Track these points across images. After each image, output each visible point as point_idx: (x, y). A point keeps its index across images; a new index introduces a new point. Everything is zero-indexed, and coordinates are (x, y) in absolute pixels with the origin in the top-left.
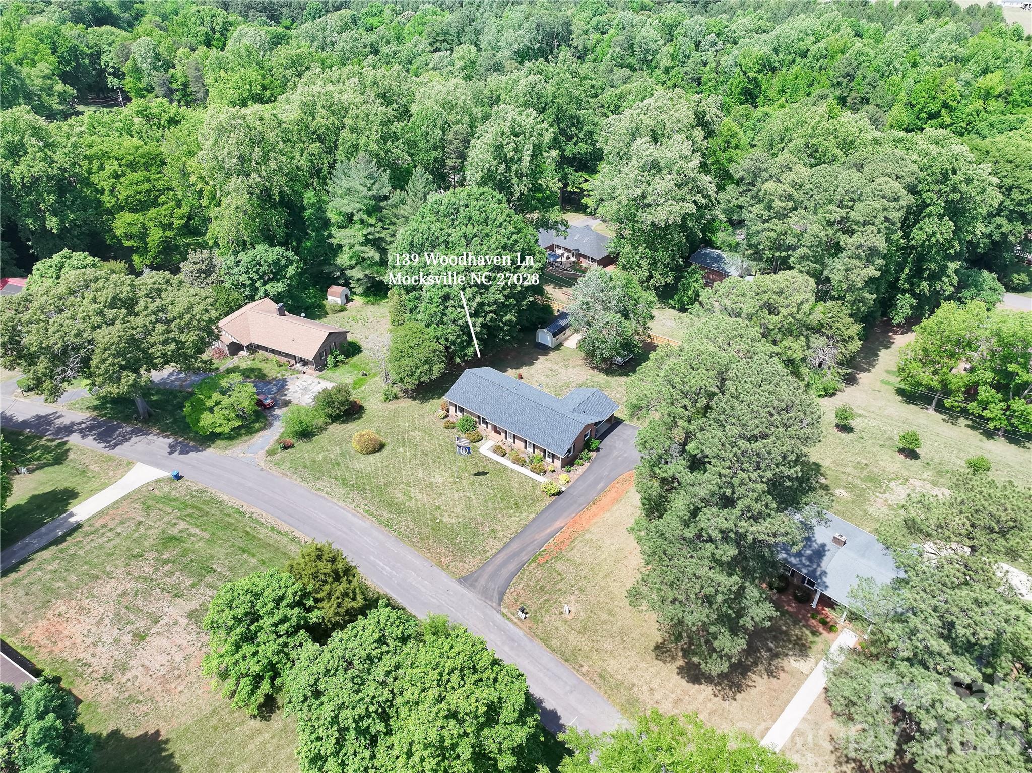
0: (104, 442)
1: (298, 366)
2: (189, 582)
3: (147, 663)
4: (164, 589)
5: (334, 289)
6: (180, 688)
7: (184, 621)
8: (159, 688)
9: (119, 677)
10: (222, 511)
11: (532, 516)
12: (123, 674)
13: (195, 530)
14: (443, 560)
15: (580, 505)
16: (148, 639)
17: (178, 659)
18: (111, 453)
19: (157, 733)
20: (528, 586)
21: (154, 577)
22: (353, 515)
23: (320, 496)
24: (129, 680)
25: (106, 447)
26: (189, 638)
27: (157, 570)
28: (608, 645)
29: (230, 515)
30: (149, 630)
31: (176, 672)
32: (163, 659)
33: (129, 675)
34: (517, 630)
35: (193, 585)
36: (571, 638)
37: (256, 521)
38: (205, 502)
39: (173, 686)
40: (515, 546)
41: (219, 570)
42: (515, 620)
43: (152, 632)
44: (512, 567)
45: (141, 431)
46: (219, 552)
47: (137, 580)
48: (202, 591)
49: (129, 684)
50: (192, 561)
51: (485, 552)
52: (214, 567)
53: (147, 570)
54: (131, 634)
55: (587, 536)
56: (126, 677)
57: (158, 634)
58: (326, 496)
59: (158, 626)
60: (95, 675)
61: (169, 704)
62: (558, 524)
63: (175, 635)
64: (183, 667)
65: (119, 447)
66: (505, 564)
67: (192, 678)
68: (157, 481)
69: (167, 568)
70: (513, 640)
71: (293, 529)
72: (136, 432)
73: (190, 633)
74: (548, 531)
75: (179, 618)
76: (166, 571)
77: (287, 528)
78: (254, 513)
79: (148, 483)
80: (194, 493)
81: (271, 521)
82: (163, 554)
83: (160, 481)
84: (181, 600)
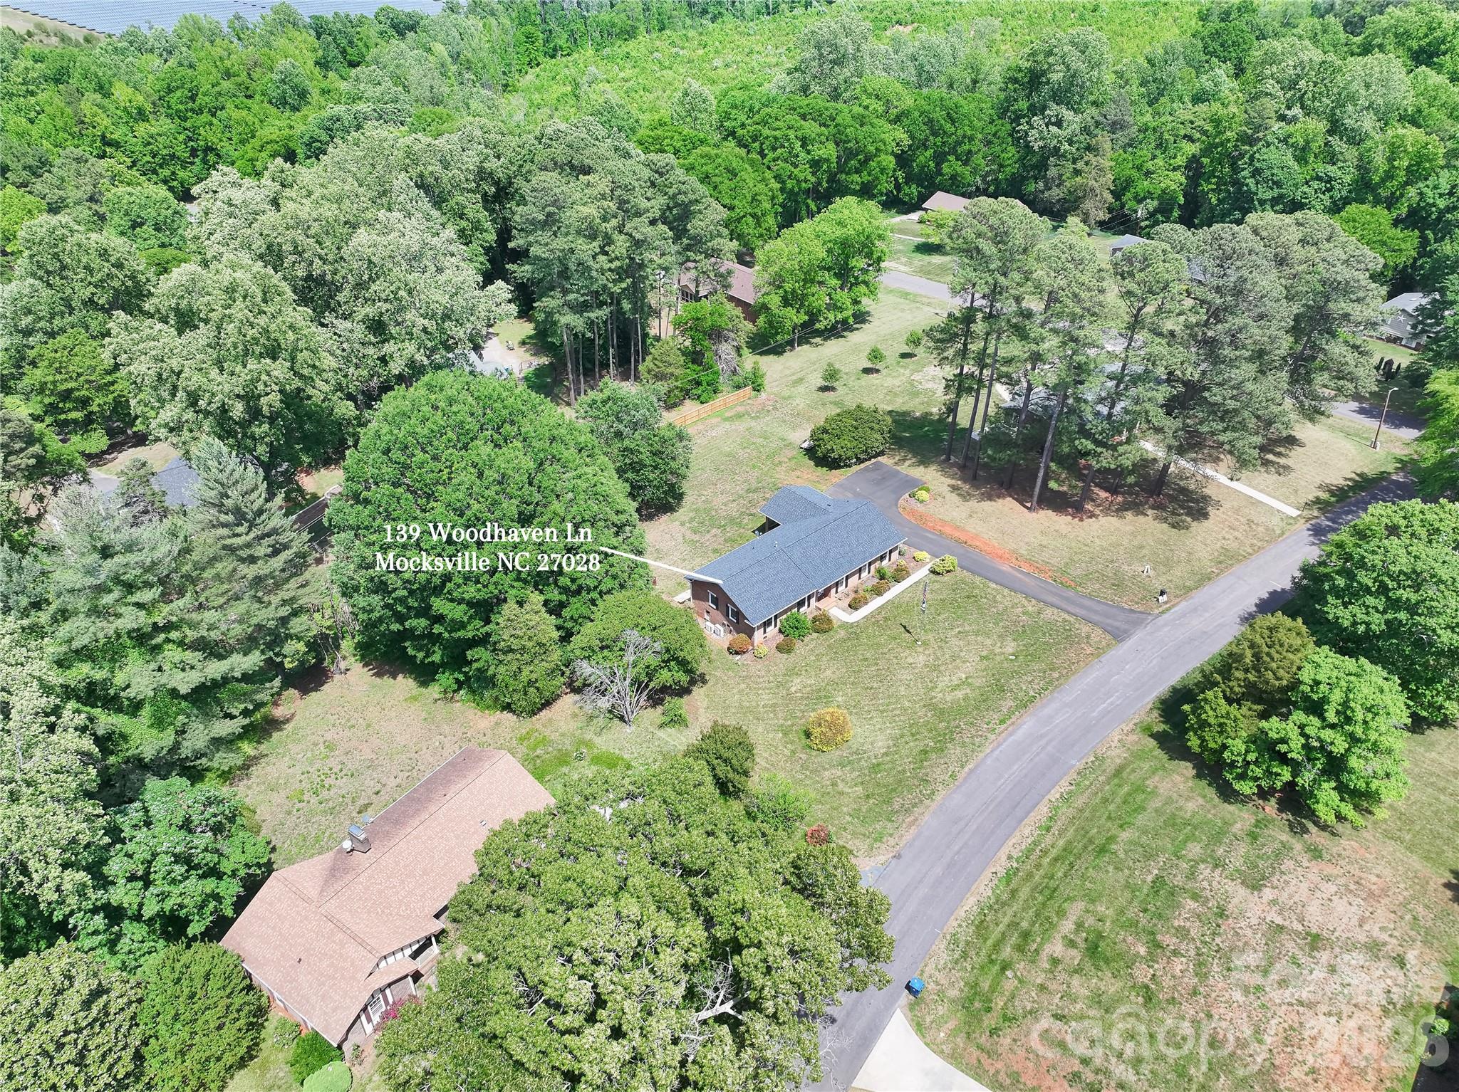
2: (1191, 904)
3: (1355, 921)
4: (1214, 934)
6: (1374, 879)
7: (1268, 894)
8: (1385, 901)
9: (1393, 946)
10: (1006, 904)
12: (1385, 944)
13: (1065, 927)
15: (969, 552)
16: (1314, 931)
17: (1333, 889)
19: (1448, 885)
20: (1114, 594)
21: (1192, 953)
23: (965, 779)
24: (1391, 936)
26: (1294, 882)
27: (1176, 953)
28: (1183, 554)
29: (1015, 890)
30: (1298, 934)
31: (1352, 887)
32: (1340, 905)
33: (1384, 937)
35: (1195, 897)
37: (1030, 851)
38: (981, 935)
39: (1374, 887)
40: (1052, 599)
41: (1156, 872)
43: (1300, 928)
46: (1112, 879)
47: (1203, 977)
49: (1396, 933)
50: (1144, 911)
52: (1150, 878)
53: (1178, 968)
54: (1315, 953)
55: (1024, 552)
56: (1388, 939)
57: (1301, 920)
58: (966, 769)
59: (1286, 923)
60: (1401, 980)
61: (1402, 886)
62: (1007, 569)
63: (1296, 899)
64: (1342, 881)
67: (1355, 869)
68: (920, 1027)
69: (1169, 941)
71: (1045, 801)
73: (1287, 883)
74: (1019, 576)
75: (1265, 900)
76: (1174, 940)
77: (1043, 810)
78: (1010, 858)
79: (927, 1044)
80: (956, 956)
81: (1027, 832)
82: (1137, 955)
83: (919, 1024)
84: (1230, 906)
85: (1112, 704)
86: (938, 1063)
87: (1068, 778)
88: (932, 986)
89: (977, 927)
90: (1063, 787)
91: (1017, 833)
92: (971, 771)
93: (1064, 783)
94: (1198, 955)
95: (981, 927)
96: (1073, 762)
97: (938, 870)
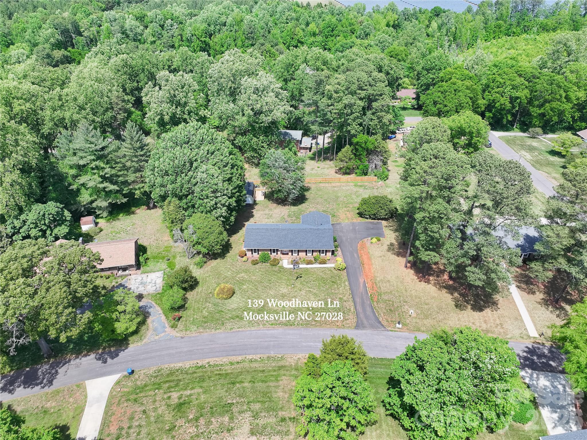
0: (37, 385)
1: (120, 273)
2: (226, 419)
4: (216, 432)
5: (84, 219)
10: (187, 374)
11: (347, 283)
13: (188, 392)
14: (338, 324)
15: (359, 268)
18: (53, 388)
20: (384, 313)
21: (201, 431)
22: (267, 330)
23: (237, 331)
25: (43, 387)
27: (197, 426)
28: (441, 317)
29: (195, 372)
34: (404, 333)
35: (231, 419)
36: (425, 323)
37: (217, 365)
38: (168, 375)
40: (358, 300)
41: (234, 401)
42: (398, 330)
44: (368, 309)
45: (60, 363)
46: (220, 392)
48: (241, 418)
50: (211, 408)
51: (350, 310)
52: (230, 402)
53: (191, 431)
55: (378, 279)
62: (361, 280)
65: (55, 381)
66: (364, 310)
68: (118, 383)
69: (202, 421)
70: (408, 338)
71: (245, 356)
72: (56, 366)
74: (361, 285)
76: (204, 423)
77: (240, 358)
78: (209, 363)
79: (112, 388)
80: (154, 375)
81: (224, 360)
82: (188, 417)
83: (119, 382)
84: (236, 431)
85: (316, 345)
86: (107, 394)
87: (262, 356)
88: (137, 376)
89: (171, 373)
90: (257, 357)
91: (221, 358)
92: (239, 331)
93: (259, 356)
94: (202, 433)
95: (172, 373)
96: (272, 352)
97: (185, 350)
